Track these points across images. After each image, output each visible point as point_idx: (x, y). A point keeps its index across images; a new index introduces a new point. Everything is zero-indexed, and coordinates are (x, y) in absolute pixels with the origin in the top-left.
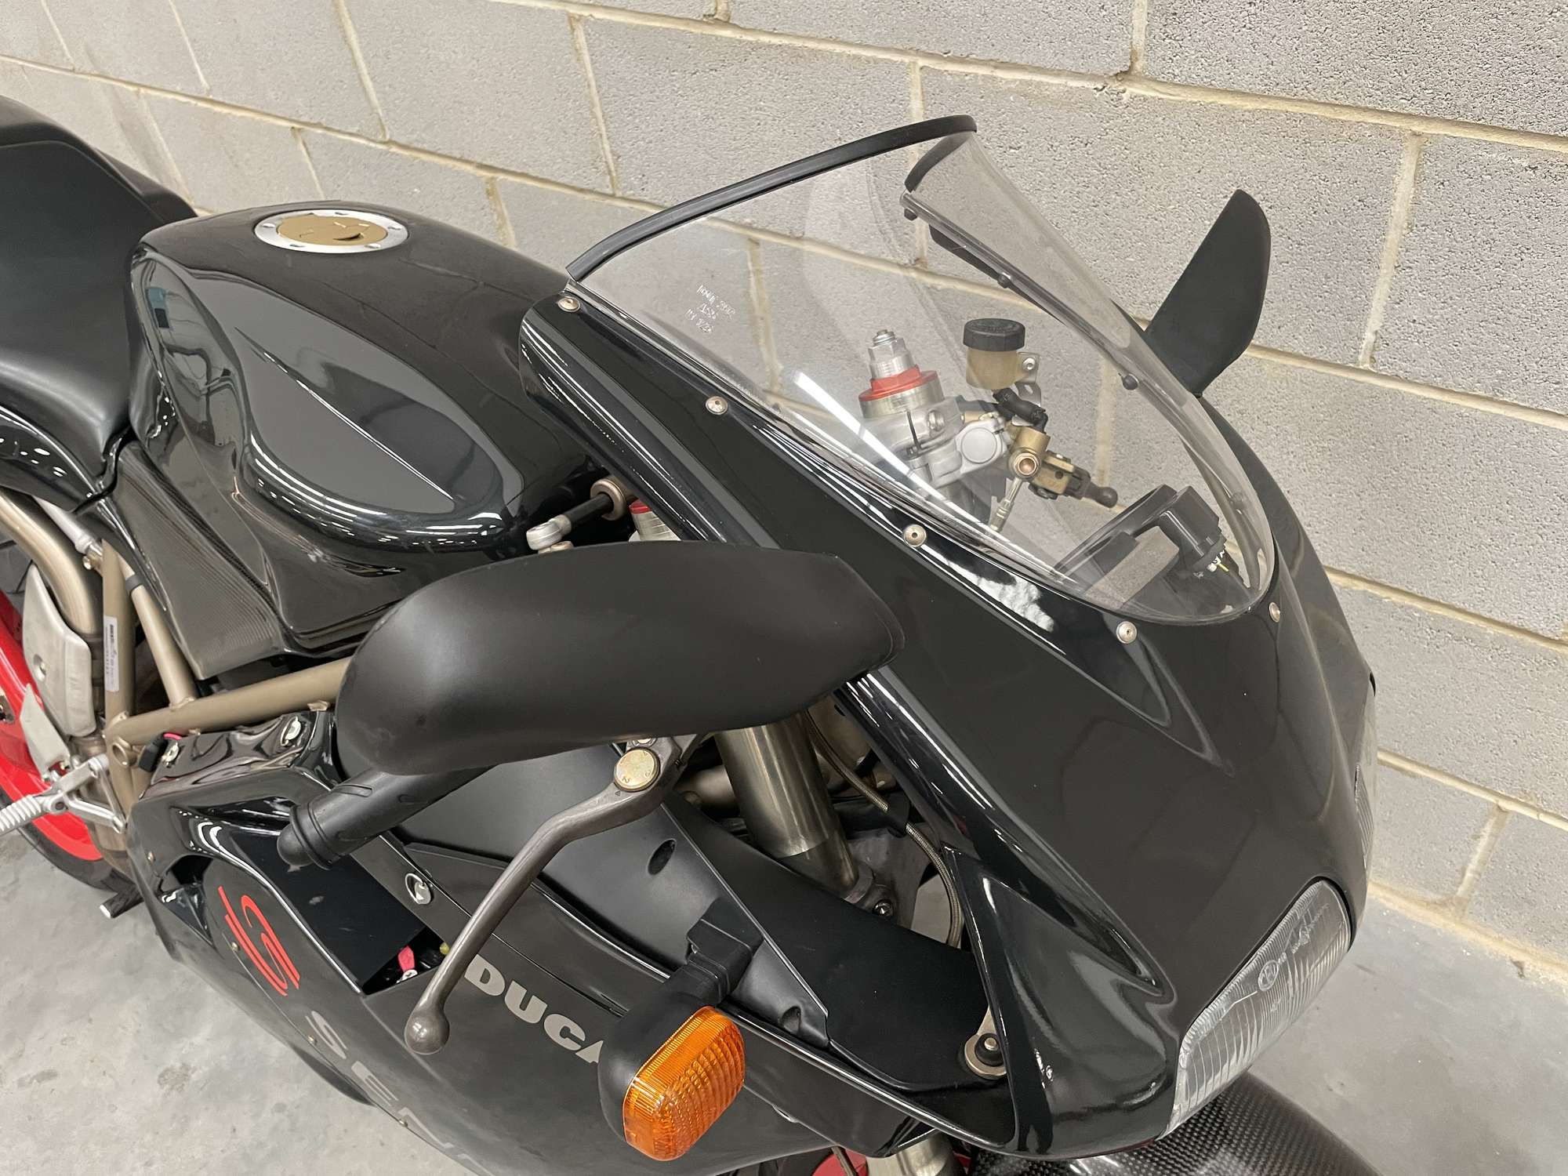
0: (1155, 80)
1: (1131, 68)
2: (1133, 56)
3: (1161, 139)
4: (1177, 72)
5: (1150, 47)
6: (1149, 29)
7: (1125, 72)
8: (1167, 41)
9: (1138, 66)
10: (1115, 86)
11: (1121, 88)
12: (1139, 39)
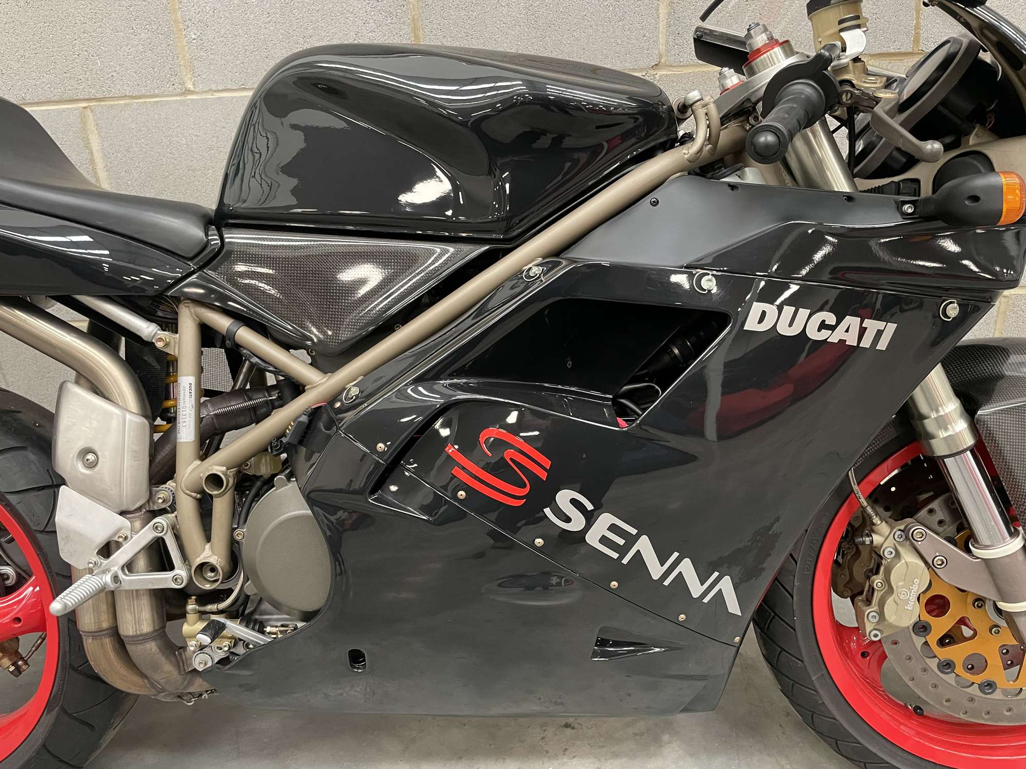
0: (671, 66)
1: (659, 62)
2: (660, 56)
3: (676, 94)
4: (682, 60)
5: (668, 51)
6: (667, 43)
7: (656, 65)
8: (676, 46)
9: (663, 60)
10: (652, 72)
11: (655, 73)
12: (662, 48)
